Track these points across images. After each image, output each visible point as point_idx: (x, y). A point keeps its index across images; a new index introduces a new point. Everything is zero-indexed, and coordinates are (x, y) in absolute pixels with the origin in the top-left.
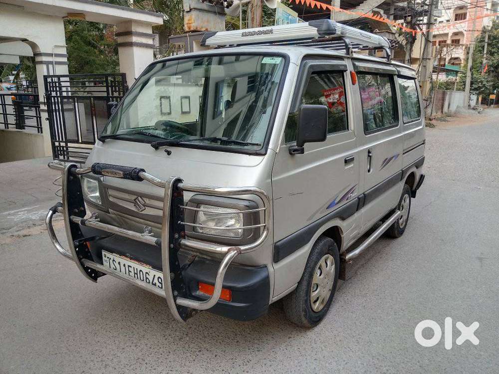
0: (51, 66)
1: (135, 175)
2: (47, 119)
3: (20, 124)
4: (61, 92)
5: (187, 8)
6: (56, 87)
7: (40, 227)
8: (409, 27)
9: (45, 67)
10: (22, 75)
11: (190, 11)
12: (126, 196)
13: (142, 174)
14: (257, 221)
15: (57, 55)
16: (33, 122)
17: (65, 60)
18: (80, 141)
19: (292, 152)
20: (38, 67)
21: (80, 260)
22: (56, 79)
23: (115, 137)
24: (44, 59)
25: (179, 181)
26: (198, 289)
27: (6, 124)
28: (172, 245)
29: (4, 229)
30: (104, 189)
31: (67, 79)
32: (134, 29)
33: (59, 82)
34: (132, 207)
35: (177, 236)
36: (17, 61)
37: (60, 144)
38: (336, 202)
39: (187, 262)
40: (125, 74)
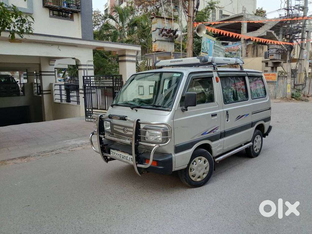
0: (85, 71)
1: (123, 118)
2: (83, 97)
3: (68, 100)
4: (90, 84)
5: (154, 40)
6: (88, 82)
7: (81, 147)
8: (288, 41)
9: (83, 71)
10: (67, 73)
11: (155, 41)
12: (120, 127)
13: (126, 118)
14: (167, 135)
15: (89, 65)
16: (75, 99)
17: (93, 67)
18: (99, 109)
19: (183, 110)
20: (79, 71)
21: (102, 153)
22: (88, 78)
23: (117, 105)
24: (83, 67)
25: (139, 120)
26: (146, 162)
27: (61, 100)
28: (136, 144)
29: (65, 147)
30: (112, 125)
31: (94, 78)
32: (127, 53)
33: (90, 79)
34: (122, 132)
35: (138, 140)
36: (67, 67)
37: (89, 110)
38: (207, 132)
39: (142, 152)
40: (122, 75)
